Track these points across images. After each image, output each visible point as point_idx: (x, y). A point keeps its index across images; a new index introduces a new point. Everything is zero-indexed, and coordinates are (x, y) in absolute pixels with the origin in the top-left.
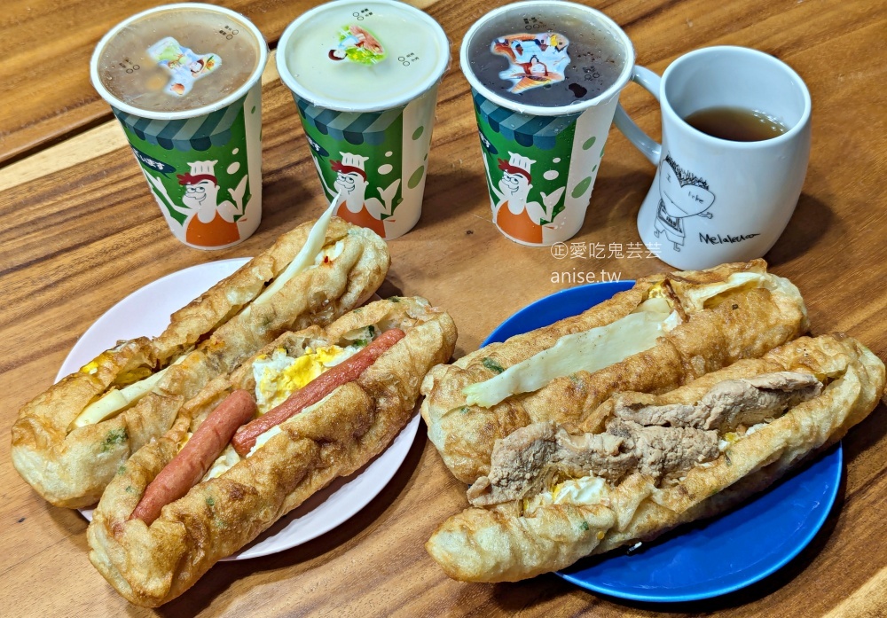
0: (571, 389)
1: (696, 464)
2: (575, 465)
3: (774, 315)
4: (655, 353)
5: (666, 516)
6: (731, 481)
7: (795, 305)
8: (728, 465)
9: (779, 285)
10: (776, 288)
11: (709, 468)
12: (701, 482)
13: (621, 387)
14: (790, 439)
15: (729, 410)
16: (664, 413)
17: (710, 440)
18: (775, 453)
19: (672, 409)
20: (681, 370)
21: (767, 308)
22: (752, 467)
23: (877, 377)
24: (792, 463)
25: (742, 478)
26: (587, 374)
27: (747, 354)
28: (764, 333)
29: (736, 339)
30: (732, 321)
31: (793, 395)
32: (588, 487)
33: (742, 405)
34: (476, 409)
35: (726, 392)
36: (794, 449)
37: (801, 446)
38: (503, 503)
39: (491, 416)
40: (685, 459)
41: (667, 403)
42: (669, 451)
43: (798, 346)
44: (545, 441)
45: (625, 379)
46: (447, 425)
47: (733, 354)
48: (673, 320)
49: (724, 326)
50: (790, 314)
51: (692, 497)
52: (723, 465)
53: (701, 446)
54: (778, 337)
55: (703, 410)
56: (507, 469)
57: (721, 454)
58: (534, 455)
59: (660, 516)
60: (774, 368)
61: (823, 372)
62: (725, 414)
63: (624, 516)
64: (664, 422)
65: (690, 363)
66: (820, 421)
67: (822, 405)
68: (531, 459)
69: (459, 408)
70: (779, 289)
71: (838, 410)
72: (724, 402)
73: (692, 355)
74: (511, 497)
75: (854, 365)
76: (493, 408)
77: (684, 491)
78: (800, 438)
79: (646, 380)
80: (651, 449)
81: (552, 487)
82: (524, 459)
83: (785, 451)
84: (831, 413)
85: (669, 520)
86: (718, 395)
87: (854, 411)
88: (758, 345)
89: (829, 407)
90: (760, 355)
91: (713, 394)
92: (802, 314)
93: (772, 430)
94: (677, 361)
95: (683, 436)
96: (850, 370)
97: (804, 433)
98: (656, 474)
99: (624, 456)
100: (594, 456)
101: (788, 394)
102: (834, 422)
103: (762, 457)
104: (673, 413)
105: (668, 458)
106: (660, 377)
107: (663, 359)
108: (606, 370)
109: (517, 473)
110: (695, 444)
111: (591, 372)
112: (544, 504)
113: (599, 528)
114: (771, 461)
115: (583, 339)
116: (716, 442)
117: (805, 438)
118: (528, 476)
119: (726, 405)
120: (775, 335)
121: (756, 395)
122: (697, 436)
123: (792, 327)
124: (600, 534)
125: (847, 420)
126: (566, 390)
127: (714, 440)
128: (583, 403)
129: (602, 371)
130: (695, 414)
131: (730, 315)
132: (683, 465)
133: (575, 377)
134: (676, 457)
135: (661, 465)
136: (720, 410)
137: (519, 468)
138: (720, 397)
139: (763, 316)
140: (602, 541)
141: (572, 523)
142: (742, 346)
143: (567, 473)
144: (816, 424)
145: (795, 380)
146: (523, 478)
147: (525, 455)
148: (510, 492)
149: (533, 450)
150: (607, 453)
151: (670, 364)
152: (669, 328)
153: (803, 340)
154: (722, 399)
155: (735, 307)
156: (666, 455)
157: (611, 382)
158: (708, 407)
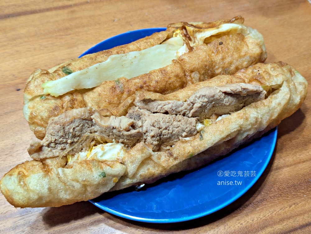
0: (114, 89)
1: (180, 138)
2: (104, 135)
3: (245, 49)
4: (169, 69)
5: (161, 169)
6: (202, 149)
7: (258, 45)
8: (201, 140)
9: (250, 32)
10: (249, 34)
11: (189, 141)
12: (183, 150)
13: (145, 88)
14: (242, 125)
15: (205, 106)
16: (164, 105)
17: (191, 123)
18: (232, 133)
19: (169, 103)
20: (184, 80)
21: (241, 45)
22: (216, 141)
23: (302, 89)
24: (244, 139)
25: (209, 148)
26: (125, 79)
27: (226, 72)
28: (237, 60)
29: (219, 63)
30: (218, 52)
31: (247, 98)
32: (110, 150)
33: (213, 103)
34: (49, 97)
35: (203, 94)
36: (245, 131)
37: (250, 130)
38: (50, 158)
39: (59, 102)
40: (175, 134)
41: (168, 99)
42: (164, 129)
43: (255, 68)
44: (83, 119)
45: (148, 84)
46: (31, 106)
47: (217, 72)
48: (183, 50)
49: (213, 55)
50: (254, 50)
51: (176, 159)
52: (198, 140)
53: (185, 127)
54: (245, 63)
55: (189, 105)
56: (55, 137)
57: (198, 132)
58: (74, 128)
59: (157, 169)
60: (238, 81)
61: (268, 84)
62: (202, 108)
63: (131, 169)
64: (164, 111)
65: (190, 76)
66: (263, 115)
67: (265, 106)
68: (71, 130)
69: (39, 96)
70: (251, 35)
71: (274, 108)
72: (202, 100)
73: (192, 71)
74: (57, 154)
75: (288, 81)
76: (61, 97)
77: (171, 155)
78: (249, 125)
79: (162, 85)
80: (152, 128)
81: (90, 148)
82: (66, 131)
83: (239, 132)
84: (270, 110)
85: (162, 171)
86: (198, 96)
87: (285, 110)
88: (233, 67)
89: (269, 107)
90: (232, 73)
91: (195, 95)
92: (262, 50)
93: (231, 119)
94: (181, 74)
95: (174, 121)
96: (285, 84)
97: (252, 121)
98: (156, 143)
99: (133, 131)
100: (114, 131)
101: (244, 97)
102: (271, 116)
103: (223, 135)
104: (170, 106)
105: (163, 133)
106: (170, 84)
107: (172, 72)
108: (137, 78)
109: (61, 139)
110: (181, 125)
111: (128, 78)
112: (80, 159)
113: (114, 176)
114: (229, 138)
115: (124, 58)
116: (195, 125)
117: (252, 125)
118: (69, 141)
119: (203, 102)
120: (244, 61)
121: (222, 97)
122: (182, 121)
123: (254, 58)
124: (116, 180)
125: (280, 115)
126: (111, 89)
127: (194, 124)
128: (121, 97)
129: (135, 78)
130: (183, 106)
131: (217, 48)
132: (173, 138)
133: (118, 81)
134: (168, 133)
135: (158, 138)
136: (199, 105)
137: (62, 136)
138: (200, 97)
139: (238, 50)
140: (117, 184)
141: (94, 172)
142: (223, 67)
143: (100, 140)
144: (260, 117)
145: (247, 89)
146: (66, 143)
147: (67, 128)
148: (57, 152)
149: (73, 125)
150: (122, 129)
151: (177, 76)
152: (180, 54)
153: (259, 65)
154: (200, 99)
155: (221, 44)
156: (161, 132)
157: (139, 85)
158: (192, 103)
